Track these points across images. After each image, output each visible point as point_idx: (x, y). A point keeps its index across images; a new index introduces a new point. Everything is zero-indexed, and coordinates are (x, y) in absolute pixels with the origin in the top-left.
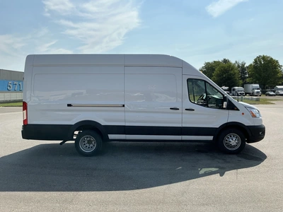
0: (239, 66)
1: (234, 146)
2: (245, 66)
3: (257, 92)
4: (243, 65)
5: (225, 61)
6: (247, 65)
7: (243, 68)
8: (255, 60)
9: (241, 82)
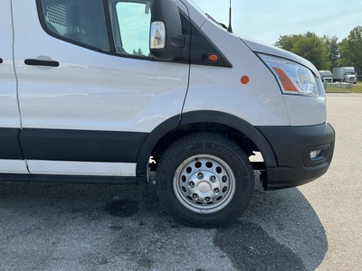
0: (328, 43)
1: (209, 201)
2: (337, 42)
3: (351, 78)
4: (334, 41)
5: (309, 35)
6: (339, 41)
7: (333, 46)
8: (352, 33)
9: (329, 63)
